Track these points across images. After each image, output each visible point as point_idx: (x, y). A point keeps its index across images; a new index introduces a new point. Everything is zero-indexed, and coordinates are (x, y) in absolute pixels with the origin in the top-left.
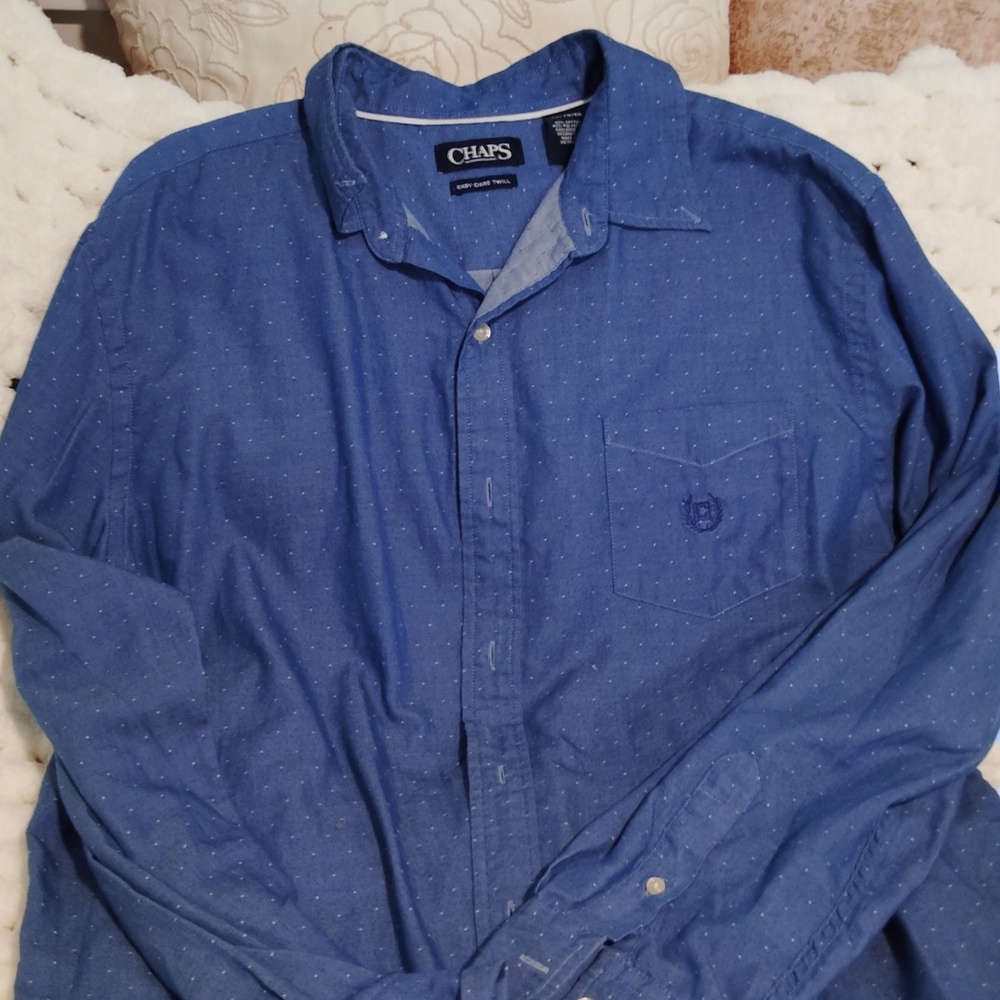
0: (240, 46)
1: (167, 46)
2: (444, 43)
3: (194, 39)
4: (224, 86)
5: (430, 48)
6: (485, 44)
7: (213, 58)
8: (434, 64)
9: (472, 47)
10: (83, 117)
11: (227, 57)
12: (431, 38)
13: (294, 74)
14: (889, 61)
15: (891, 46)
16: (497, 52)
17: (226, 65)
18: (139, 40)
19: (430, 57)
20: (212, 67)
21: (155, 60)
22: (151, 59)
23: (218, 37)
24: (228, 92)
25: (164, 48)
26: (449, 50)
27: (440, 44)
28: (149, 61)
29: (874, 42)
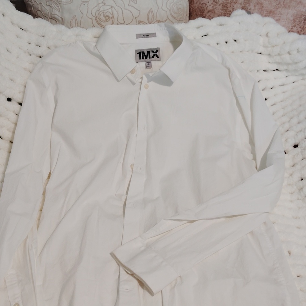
0: (60, 10)
1: (41, 10)
2: (114, 8)
3: (48, 8)
4: (56, 20)
5: (111, 9)
6: (125, 8)
7: (53, 13)
8: (112, 13)
9: (121, 9)
10: (23, 30)
11: (57, 13)
12: (110, 7)
13: (75, 17)
14: (230, 10)
15: (230, 7)
16: (128, 10)
17: (57, 15)
18: (33, 9)
19: (111, 11)
20: (53, 15)
21: (37, 14)
22: (36, 14)
23: (54, 8)
24: (57, 22)
25: (40, 10)
26: (116, 10)
27: (113, 8)
28: (35, 14)
29: (226, 5)
